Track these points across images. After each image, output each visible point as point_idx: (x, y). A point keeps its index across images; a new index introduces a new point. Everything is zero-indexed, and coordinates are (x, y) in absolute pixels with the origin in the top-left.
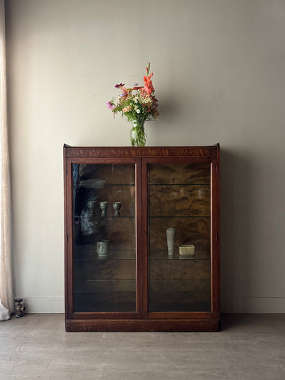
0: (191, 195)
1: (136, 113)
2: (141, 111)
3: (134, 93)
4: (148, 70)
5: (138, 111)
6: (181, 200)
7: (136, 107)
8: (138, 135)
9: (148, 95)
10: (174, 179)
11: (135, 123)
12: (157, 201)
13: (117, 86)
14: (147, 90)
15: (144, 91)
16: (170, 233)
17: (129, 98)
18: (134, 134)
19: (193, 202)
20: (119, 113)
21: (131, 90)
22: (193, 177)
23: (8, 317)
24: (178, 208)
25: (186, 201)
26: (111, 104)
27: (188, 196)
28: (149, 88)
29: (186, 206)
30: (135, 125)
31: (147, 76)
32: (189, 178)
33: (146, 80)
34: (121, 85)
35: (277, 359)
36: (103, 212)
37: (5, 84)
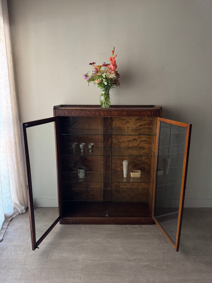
0: (139, 138)
1: (104, 84)
2: (108, 83)
3: (103, 69)
4: (113, 52)
5: (106, 83)
6: (132, 141)
7: (104, 80)
8: (105, 99)
9: (113, 72)
10: (128, 127)
11: (103, 91)
12: (117, 141)
13: (91, 64)
14: (112, 67)
15: (110, 69)
16: (125, 163)
17: (99, 74)
18: (103, 98)
19: (140, 142)
20: (92, 83)
21: (100, 67)
22: (141, 126)
23: (24, 211)
24: (130, 146)
25: (136, 141)
26: (86, 76)
27: (137, 138)
28: (114, 66)
29: (136, 144)
30: (103, 93)
31: (113, 57)
32: (139, 127)
33: (111, 60)
34: (94, 63)
35: (192, 251)
36: (82, 150)
37: (12, 60)
